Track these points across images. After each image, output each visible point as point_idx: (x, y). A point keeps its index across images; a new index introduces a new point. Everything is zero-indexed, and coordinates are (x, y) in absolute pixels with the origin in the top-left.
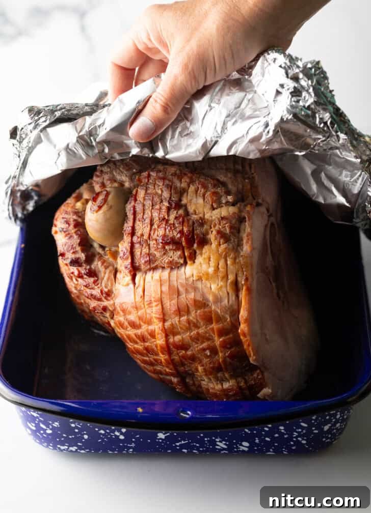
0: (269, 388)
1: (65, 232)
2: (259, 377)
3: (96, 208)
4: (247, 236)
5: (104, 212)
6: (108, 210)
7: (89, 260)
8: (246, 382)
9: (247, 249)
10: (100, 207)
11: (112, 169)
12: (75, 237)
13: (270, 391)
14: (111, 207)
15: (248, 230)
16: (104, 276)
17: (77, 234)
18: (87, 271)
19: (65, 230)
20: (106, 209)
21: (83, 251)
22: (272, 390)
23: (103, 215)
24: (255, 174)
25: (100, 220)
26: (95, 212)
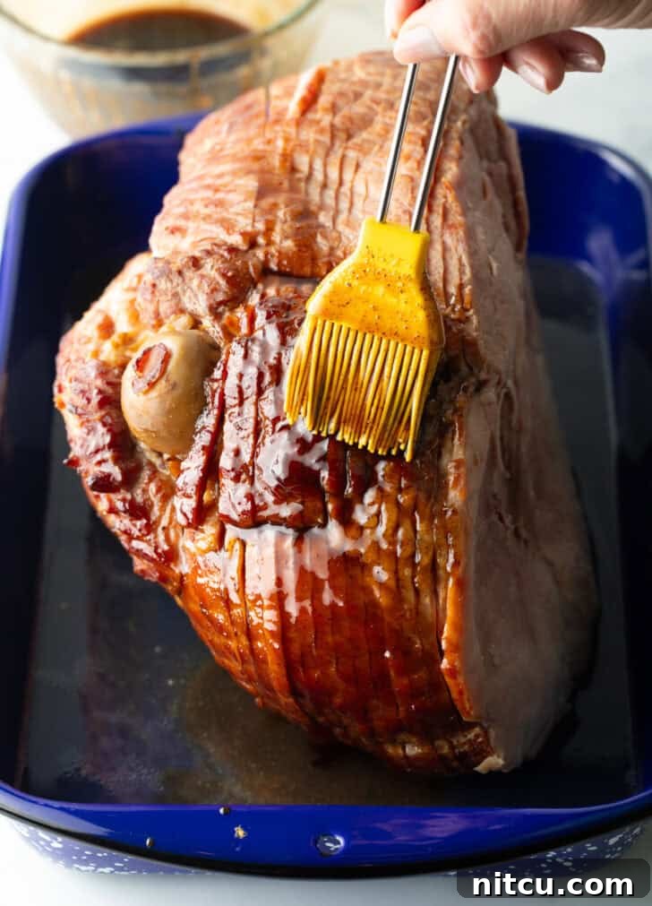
0: (498, 757)
1: (80, 415)
2: (480, 740)
3: (142, 385)
4: (457, 467)
5: (160, 396)
6: (168, 392)
7: (130, 479)
8: (452, 747)
9: (456, 495)
10: (151, 385)
11: (175, 284)
12: (101, 429)
13: (501, 762)
14: (174, 386)
15: (458, 453)
16: (160, 517)
17: (104, 425)
18: (127, 505)
19: (80, 411)
20: (164, 390)
21: (116, 460)
22: (505, 759)
23: (157, 400)
24: (471, 312)
25: (153, 412)
26: (141, 394)
